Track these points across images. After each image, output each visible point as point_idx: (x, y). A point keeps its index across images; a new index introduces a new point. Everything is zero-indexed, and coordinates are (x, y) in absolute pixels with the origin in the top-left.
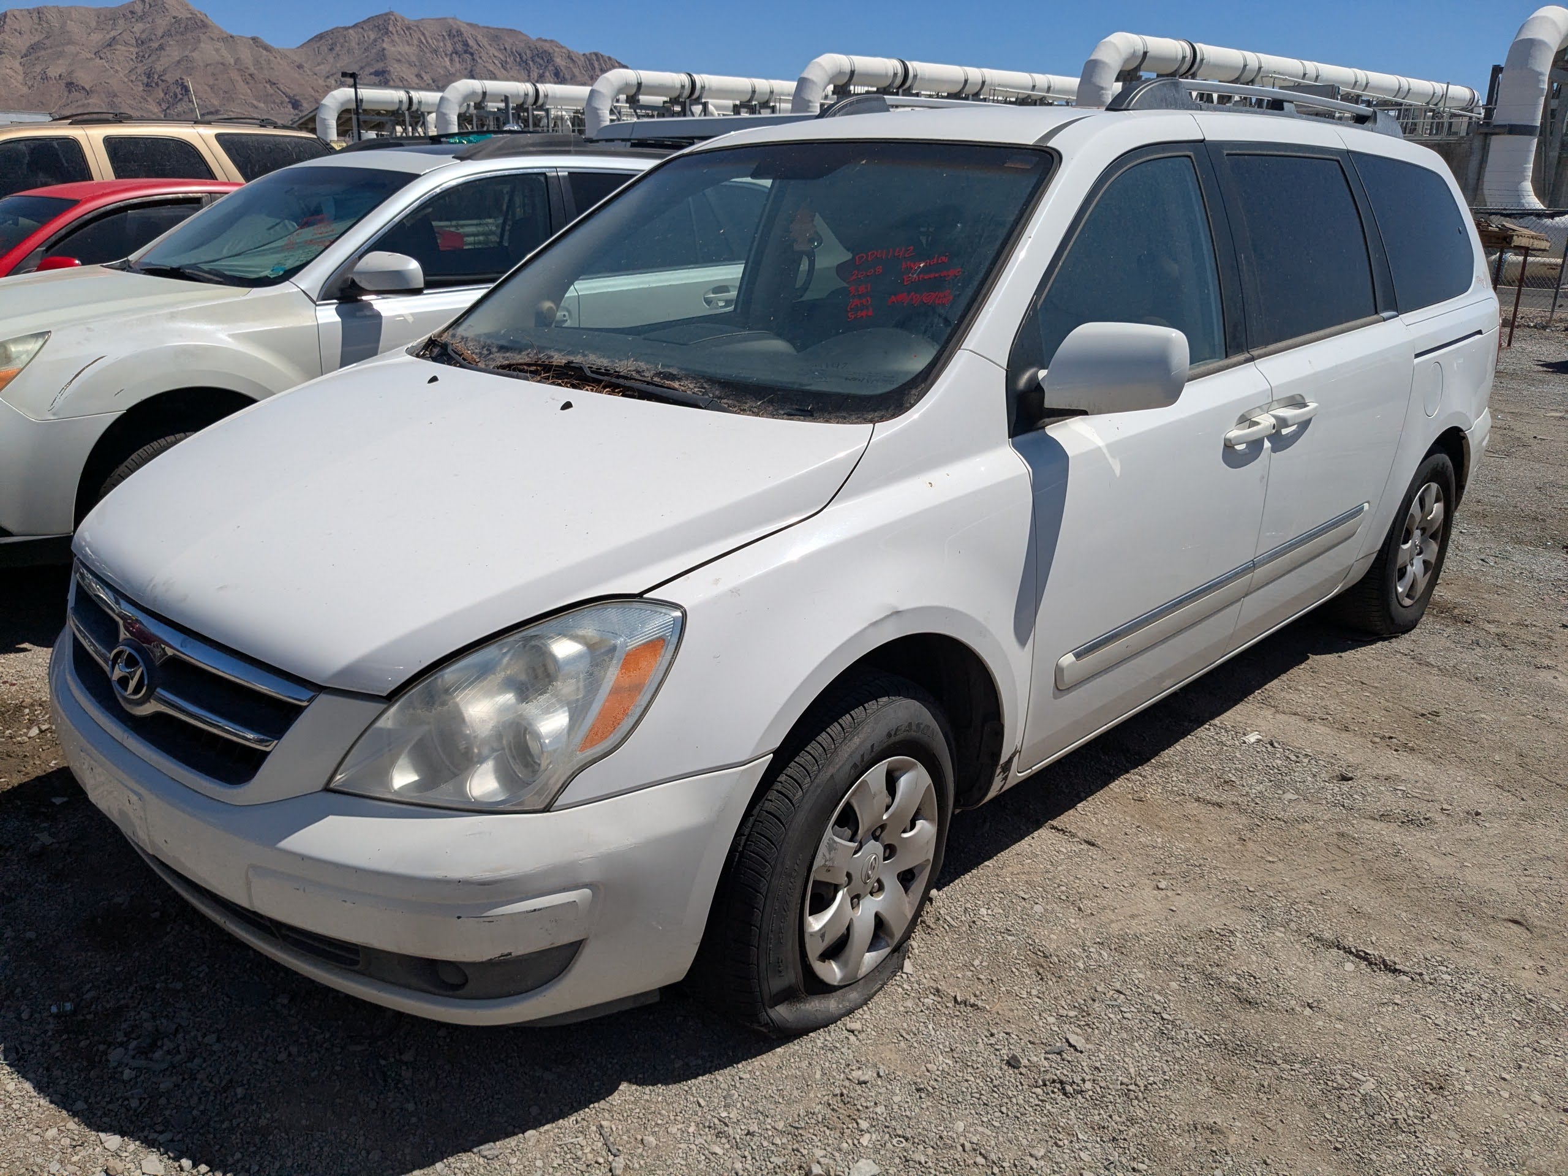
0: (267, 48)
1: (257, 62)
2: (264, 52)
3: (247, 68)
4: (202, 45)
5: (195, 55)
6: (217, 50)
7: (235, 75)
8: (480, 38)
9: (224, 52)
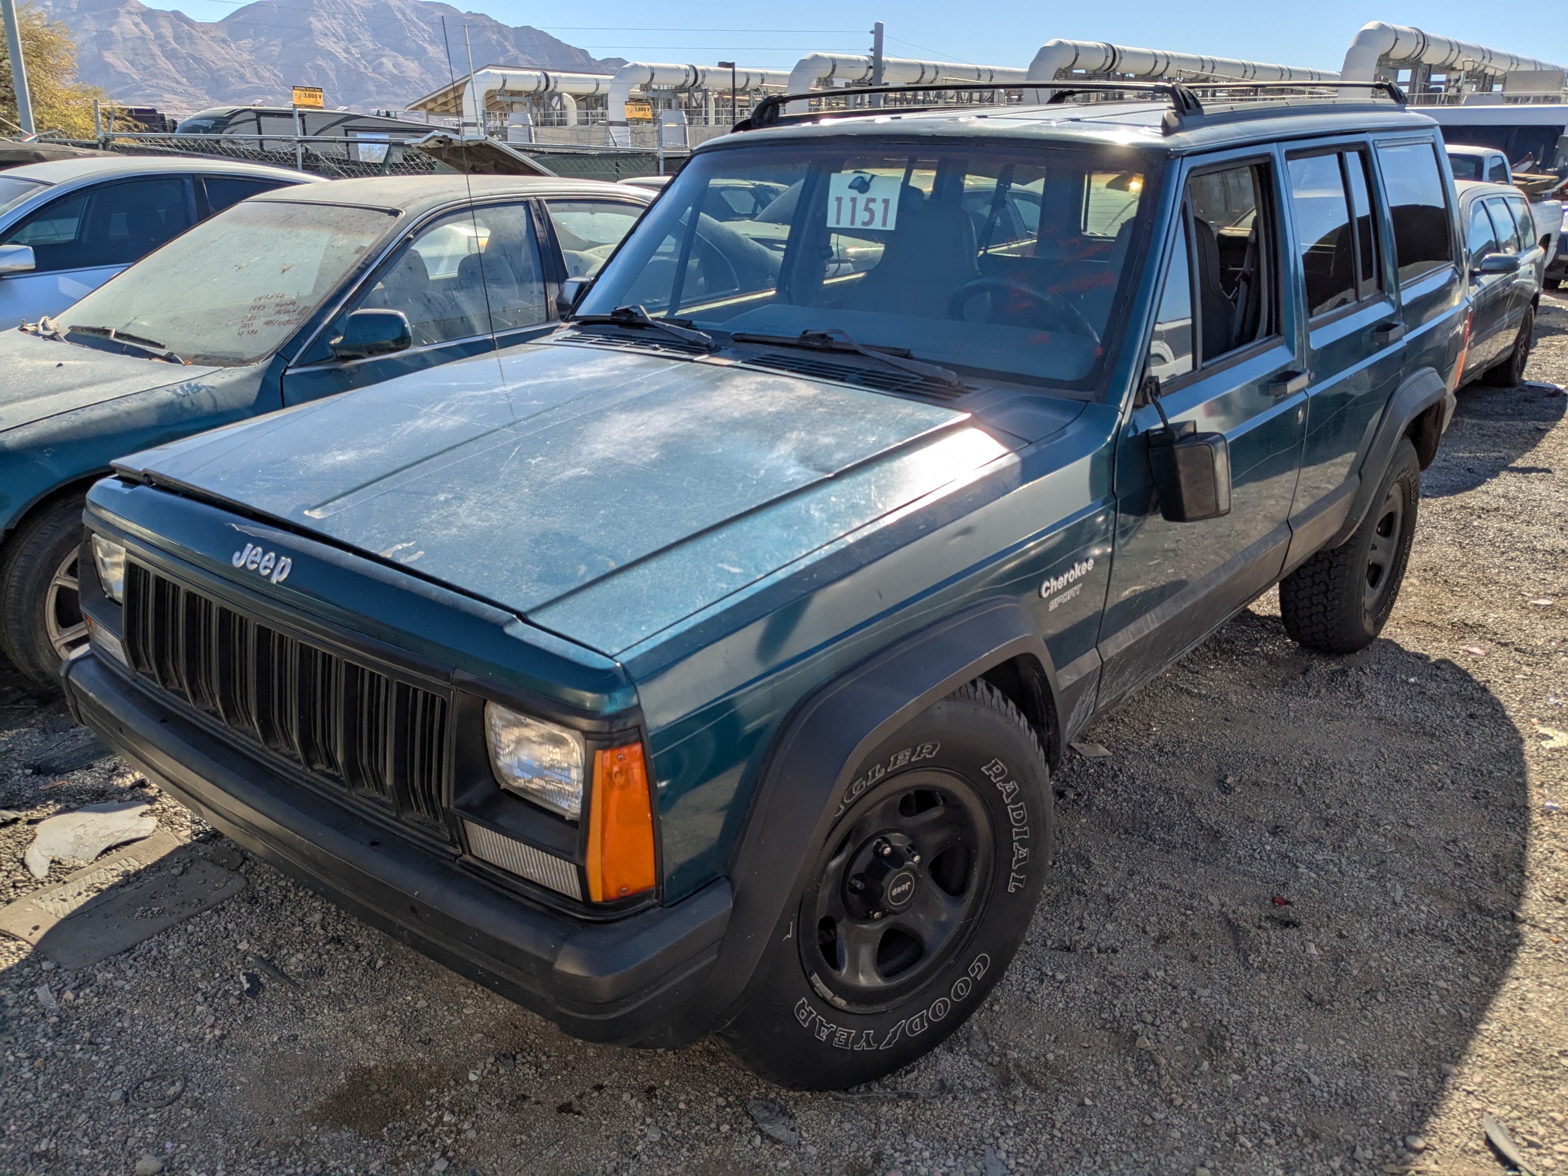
0: (189, 22)
1: (177, 38)
2: (186, 27)
3: (168, 43)
4: (121, 19)
5: (114, 29)
6: (137, 25)
7: (157, 51)
8: (408, 12)
9: (144, 27)
